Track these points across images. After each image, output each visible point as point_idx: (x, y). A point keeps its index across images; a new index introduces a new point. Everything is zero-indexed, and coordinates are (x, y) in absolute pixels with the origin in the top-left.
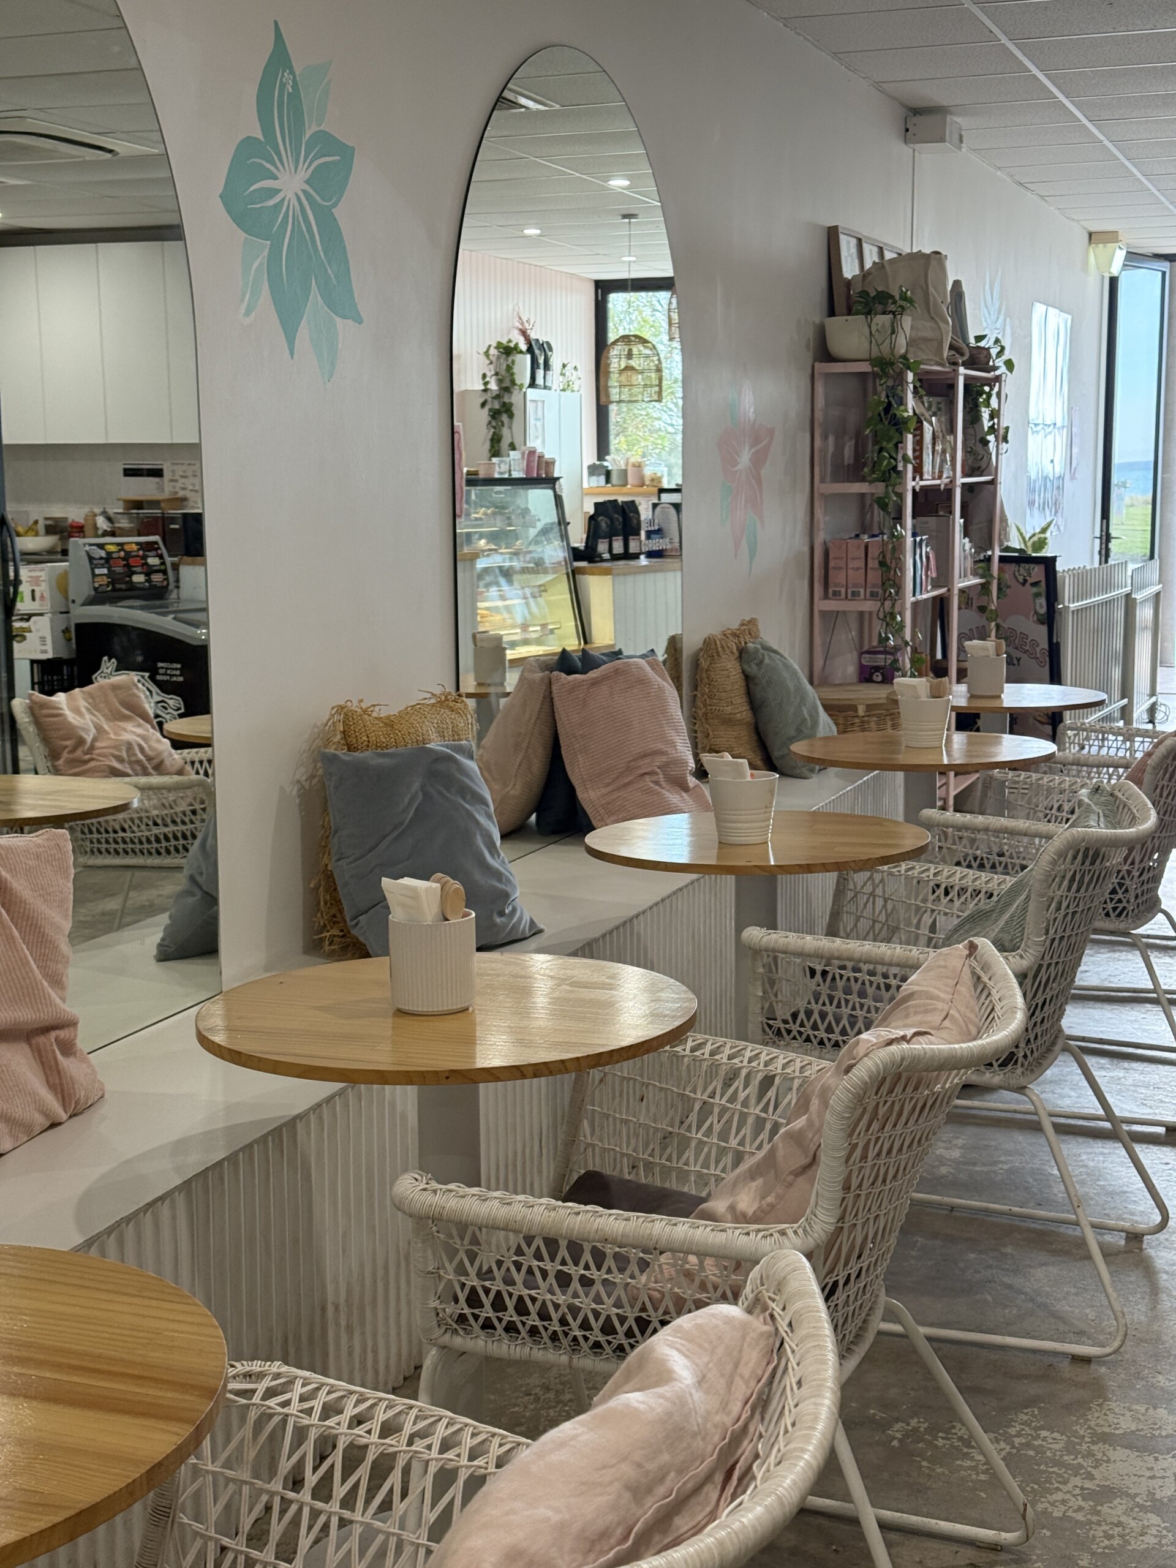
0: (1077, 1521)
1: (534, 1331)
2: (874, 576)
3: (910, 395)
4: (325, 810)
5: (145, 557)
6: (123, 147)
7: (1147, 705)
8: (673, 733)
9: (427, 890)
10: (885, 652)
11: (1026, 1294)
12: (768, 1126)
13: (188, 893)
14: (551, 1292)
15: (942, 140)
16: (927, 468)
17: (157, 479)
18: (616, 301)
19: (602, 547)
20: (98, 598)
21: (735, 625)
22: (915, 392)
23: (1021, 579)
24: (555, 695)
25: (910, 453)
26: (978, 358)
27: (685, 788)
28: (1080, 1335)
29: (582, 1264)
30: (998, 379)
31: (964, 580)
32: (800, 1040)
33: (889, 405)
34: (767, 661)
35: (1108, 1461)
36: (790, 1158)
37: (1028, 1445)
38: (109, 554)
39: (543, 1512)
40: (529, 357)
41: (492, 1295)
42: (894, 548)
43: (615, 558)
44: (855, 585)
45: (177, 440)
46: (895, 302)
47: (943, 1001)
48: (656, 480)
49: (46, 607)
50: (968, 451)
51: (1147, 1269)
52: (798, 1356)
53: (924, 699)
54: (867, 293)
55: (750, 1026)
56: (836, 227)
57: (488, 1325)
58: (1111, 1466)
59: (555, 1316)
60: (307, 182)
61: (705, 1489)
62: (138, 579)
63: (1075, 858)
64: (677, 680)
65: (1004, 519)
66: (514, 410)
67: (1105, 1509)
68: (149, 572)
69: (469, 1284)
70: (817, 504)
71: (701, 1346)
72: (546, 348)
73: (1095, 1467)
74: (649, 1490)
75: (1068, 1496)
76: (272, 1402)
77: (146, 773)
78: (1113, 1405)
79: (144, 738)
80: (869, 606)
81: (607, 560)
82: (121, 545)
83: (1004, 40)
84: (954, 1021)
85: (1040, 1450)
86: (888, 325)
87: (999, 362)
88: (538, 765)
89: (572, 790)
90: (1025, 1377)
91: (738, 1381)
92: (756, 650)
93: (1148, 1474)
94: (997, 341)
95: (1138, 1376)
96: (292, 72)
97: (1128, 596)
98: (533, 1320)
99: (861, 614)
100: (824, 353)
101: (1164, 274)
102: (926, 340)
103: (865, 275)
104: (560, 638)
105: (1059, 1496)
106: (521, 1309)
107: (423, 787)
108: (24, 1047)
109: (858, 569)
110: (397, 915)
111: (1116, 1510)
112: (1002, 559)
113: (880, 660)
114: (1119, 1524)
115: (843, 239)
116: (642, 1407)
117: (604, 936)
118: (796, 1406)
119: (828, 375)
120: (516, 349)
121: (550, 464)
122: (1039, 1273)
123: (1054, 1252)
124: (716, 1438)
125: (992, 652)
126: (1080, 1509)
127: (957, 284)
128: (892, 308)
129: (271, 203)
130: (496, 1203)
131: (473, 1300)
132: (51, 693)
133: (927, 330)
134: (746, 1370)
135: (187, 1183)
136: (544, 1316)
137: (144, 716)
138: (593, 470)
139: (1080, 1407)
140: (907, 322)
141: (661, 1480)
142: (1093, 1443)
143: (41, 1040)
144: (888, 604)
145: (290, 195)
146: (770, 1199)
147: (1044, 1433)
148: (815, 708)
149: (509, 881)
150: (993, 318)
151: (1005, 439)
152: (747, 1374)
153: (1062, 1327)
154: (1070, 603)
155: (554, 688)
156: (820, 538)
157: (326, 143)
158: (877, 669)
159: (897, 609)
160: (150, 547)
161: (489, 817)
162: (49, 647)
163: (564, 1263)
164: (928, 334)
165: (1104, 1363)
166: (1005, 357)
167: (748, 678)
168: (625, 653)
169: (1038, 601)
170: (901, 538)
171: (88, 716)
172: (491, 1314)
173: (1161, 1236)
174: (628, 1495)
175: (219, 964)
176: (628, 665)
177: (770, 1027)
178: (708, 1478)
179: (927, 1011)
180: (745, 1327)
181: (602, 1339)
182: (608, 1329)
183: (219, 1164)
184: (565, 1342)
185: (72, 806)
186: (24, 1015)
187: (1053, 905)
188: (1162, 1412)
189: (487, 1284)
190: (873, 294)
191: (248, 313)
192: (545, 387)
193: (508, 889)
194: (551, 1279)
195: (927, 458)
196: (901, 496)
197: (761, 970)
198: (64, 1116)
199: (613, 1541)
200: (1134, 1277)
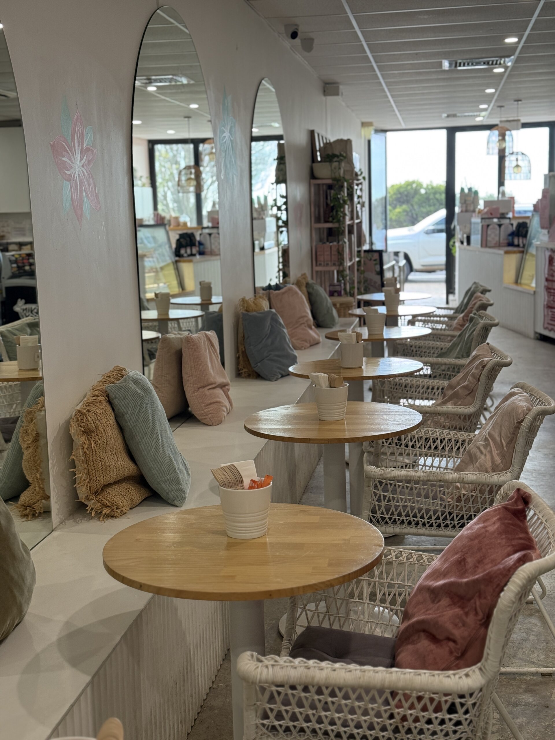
2: (335, 257)
3: (346, 191)
5: (29, 259)
8: (307, 310)
10: (339, 285)
15: (339, 94)
19: (182, 251)
23: (369, 258)
25: (347, 212)
27: (312, 329)
34: (315, 287)
38: (16, 258)
43: (188, 256)
44: (327, 261)
54: (327, 154)
56: (314, 130)
62: (27, 268)
68: (31, 265)
70: (313, 231)
80: (333, 268)
81: (186, 257)
86: (337, 166)
87: (361, 178)
92: (311, 284)
94: (360, 170)
99: (329, 271)
100: (313, 176)
109: (328, 255)
112: (364, 251)
113: (337, 288)
115: (314, 135)
119: (315, 184)
128: (338, 159)
140: (343, 165)
144: (341, 267)
148: (331, 304)
158: (336, 291)
164: (348, 169)
167: (309, 294)
169: (378, 267)
190: (330, 154)
196: (344, 228)
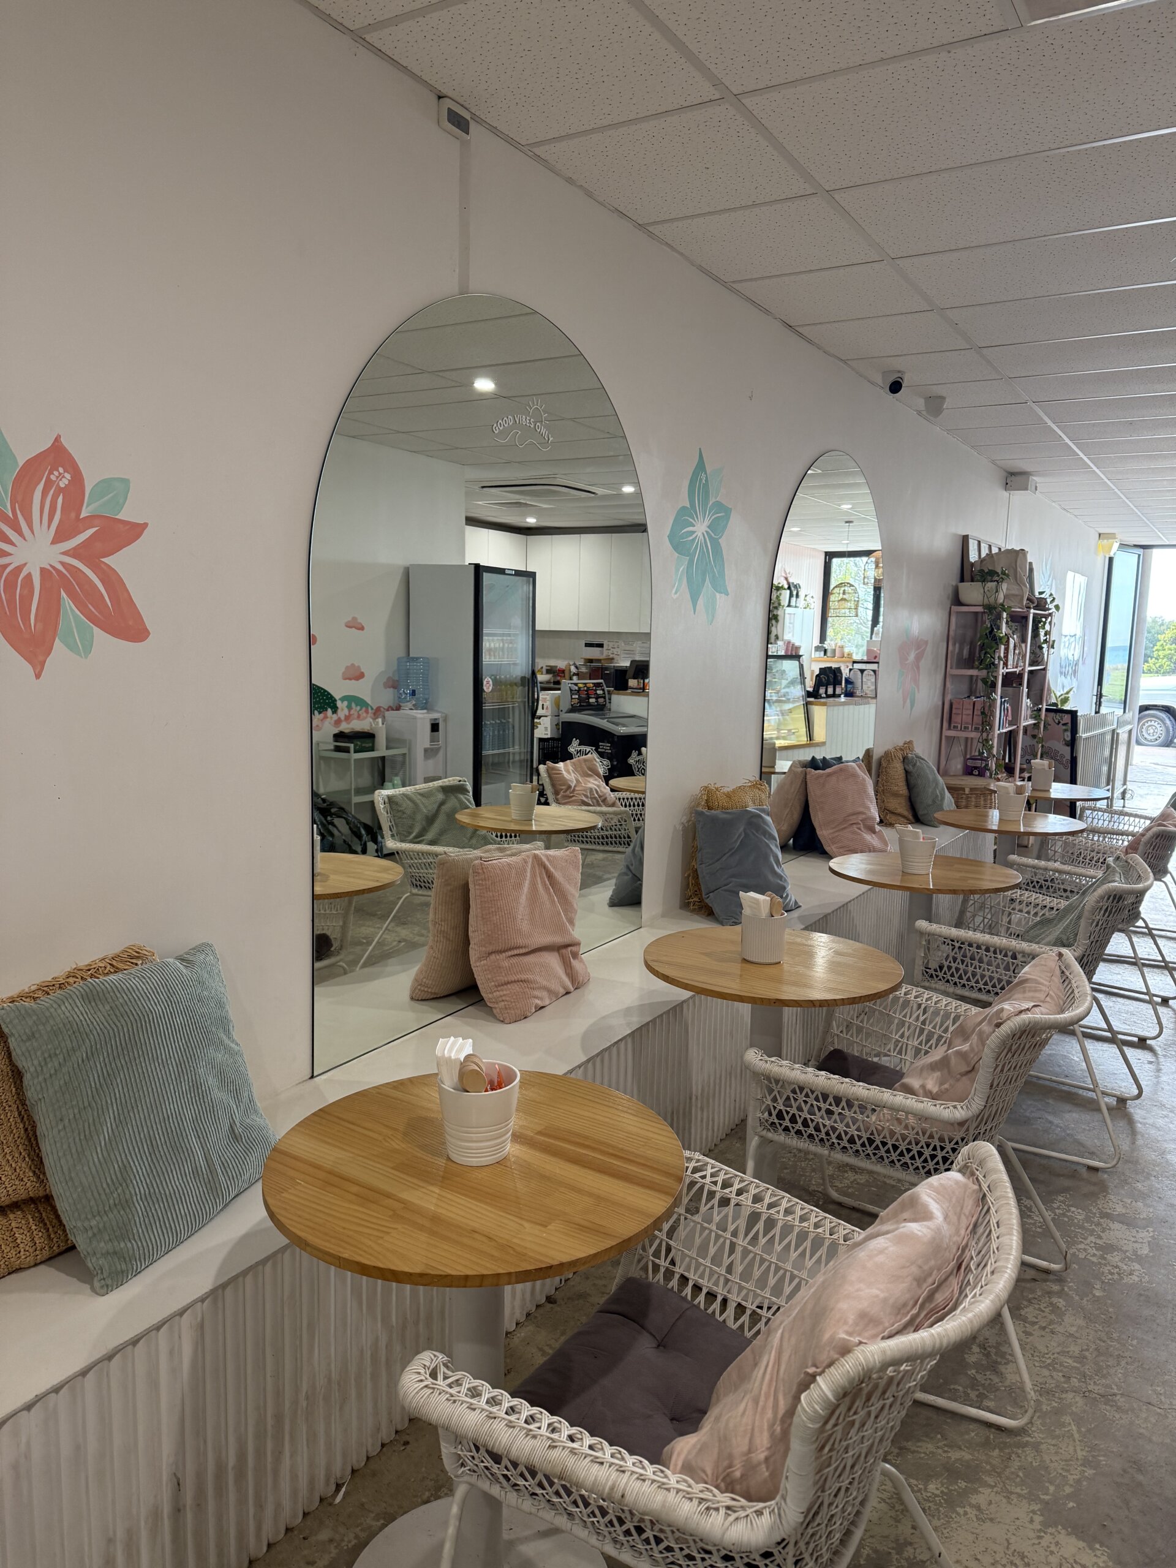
0: (1093, 1262)
1: (811, 1136)
2: (978, 719)
3: (1004, 625)
4: (694, 838)
5: (596, 690)
6: (600, 491)
7: (1122, 790)
8: (869, 803)
9: (764, 900)
10: (982, 760)
11: (1061, 1128)
12: (936, 1037)
13: (625, 874)
14: (822, 1118)
15: (1026, 489)
16: (1010, 662)
17: (600, 649)
18: (836, 561)
19: (822, 691)
20: (573, 709)
21: (901, 744)
22: (1007, 623)
23: (1057, 721)
24: (808, 781)
25: (1002, 655)
26: (1041, 604)
27: (874, 832)
28: (1092, 1155)
29: (841, 1106)
30: (1050, 615)
31: (1026, 722)
32: (943, 981)
33: (993, 630)
34: (918, 764)
35: (1110, 1229)
36: (959, 1066)
37: (1064, 1215)
38: (579, 688)
39: (875, 1291)
40: (788, 591)
41: (790, 1115)
42: (990, 706)
43: (828, 696)
44: (967, 723)
45: (612, 630)
46: (998, 576)
47: (1045, 986)
48: (850, 655)
49: (549, 713)
50: (1032, 652)
51: (1130, 1121)
52: (996, 1207)
53: (1012, 794)
54: (983, 571)
55: (916, 971)
56: (967, 536)
57: (786, 1129)
58: (1112, 1233)
59: (823, 1131)
60: (709, 527)
61: (950, 1278)
62: (592, 700)
63: (1108, 899)
64: (869, 771)
65: (1049, 689)
66: (779, 618)
67: (1108, 1257)
68: (598, 697)
69: (779, 1108)
70: (948, 679)
71: (944, 1197)
72: (797, 587)
73: (1103, 1232)
74: (925, 1280)
75: (1088, 1247)
76: (697, 1175)
77: (599, 805)
78: (1112, 1197)
79: (598, 786)
80: (974, 735)
81: (824, 698)
82: (585, 684)
83: (1050, 423)
84: (1052, 998)
85: (1071, 1219)
86: (994, 587)
87: (1051, 606)
88: (796, 816)
89: (813, 829)
90: (1063, 1175)
91: (963, 1217)
92: (913, 758)
93: (1133, 1239)
94: (1051, 595)
95: (1126, 1182)
96: (706, 473)
97: (1114, 731)
98: (811, 1130)
99: (967, 739)
100: (957, 601)
101: (1139, 555)
102: (1014, 595)
103: (982, 561)
104: (798, 737)
105: (1082, 1246)
106: (805, 1123)
107: (745, 830)
108: (556, 954)
109: (968, 715)
110: (746, 911)
111: (1115, 1258)
112: (1047, 710)
113: (978, 763)
114: (1117, 1267)
115: (971, 541)
116: (920, 1234)
117: (833, 912)
118: (998, 1238)
119: (958, 613)
120: (782, 588)
121: (798, 648)
122: (1067, 1116)
123: (1076, 1105)
124: (954, 1251)
125: (1046, 767)
126: (1094, 1255)
127: (1031, 564)
128: (996, 578)
129: (691, 538)
130: (799, 1072)
131: (780, 1116)
132: (557, 763)
133: (1015, 590)
134: (967, 1211)
135: (633, 1032)
136: (817, 1129)
137: (598, 775)
138: (817, 649)
139: (1093, 1196)
140: (1004, 586)
141: (930, 1274)
142: (1101, 1218)
143: (564, 951)
144: (985, 735)
145: (700, 534)
146: (946, 1086)
147: (1073, 1209)
148: (943, 790)
149: (785, 880)
150: (1046, 580)
151: (1053, 647)
152: (967, 1214)
153: (1082, 1149)
154: (1082, 734)
155: (808, 777)
156: (948, 698)
157: (719, 506)
158: (976, 768)
159: (990, 737)
160: (598, 685)
161: (776, 846)
162: (549, 732)
163: (830, 1105)
164: (1016, 592)
165: (1106, 1172)
166: (1054, 604)
167: (907, 772)
168: (844, 759)
169: (1066, 734)
170: (995, 700)
171: (573, 774)
172: (789, 1124)
173: (1137, 1102)
174: (915, 1283)
175: (640, 911)
176: (847, 766)
177: (927, 972)
178: (951, 1273)
179: (1036, 991)
180: (966, 1186)
181: (847, 1145)
182: (852, 1141)
183: (648, 1023)
184: (827, 1144)
185: (571, 825)
186: (558, 939)
187: (1094, 924)
188: (1140, 1204)
189: (788, 1109)
190: (986, 571)
191: (676, 593)
192: (796, 607)
193: (785, 885)
194: (823, 1112)
195: (1011, 657)
196: (996, 677)
197: (924, 943)
198: (572, 989)
199: (909, 1308)
200: (1122, 1124)
